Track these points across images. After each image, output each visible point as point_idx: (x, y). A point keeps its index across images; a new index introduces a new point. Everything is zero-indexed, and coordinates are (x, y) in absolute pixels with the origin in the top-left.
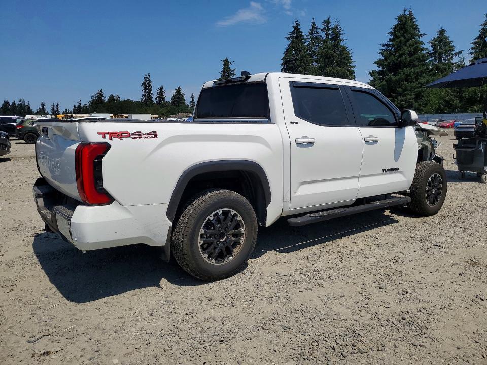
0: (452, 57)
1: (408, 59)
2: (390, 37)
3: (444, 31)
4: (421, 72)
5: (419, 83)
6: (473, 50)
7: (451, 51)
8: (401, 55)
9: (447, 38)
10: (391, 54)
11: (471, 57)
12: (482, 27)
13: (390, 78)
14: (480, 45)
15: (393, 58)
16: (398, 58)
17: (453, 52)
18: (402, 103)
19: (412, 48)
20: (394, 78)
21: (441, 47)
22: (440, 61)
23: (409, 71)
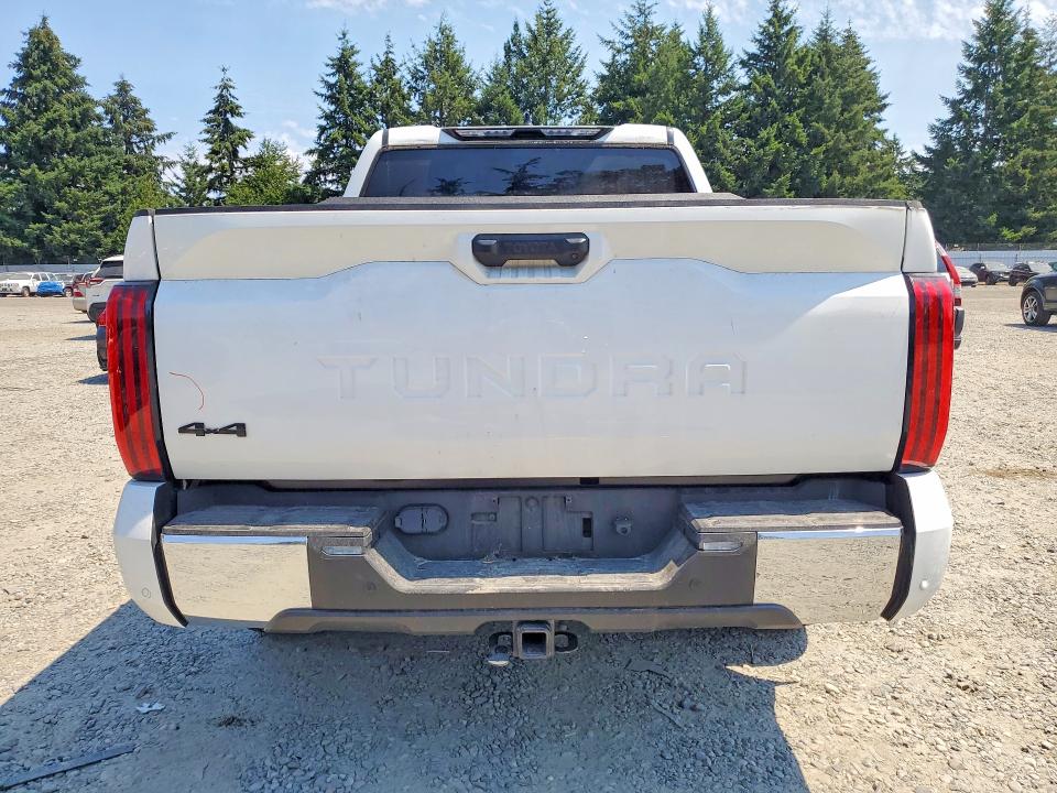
0: (153, 144)
1: (72, 136)
2: (15, 74)
3: (128, 85)
4: (107, 168)
5: (106, 193)
6: (207, 136)
7: (150, 130)
8: (51, 124)
9: (135, 101)
10: (24, 118)
11: (207, 148)
12: (218, 91)
13: (33, 176)
14: (218, 126)
15: (33, 127)
16: (46, 129)
17: (154, 134)
18: (73, 236)
19: (77, 110)
20: (41, 176)
21: (126, 119)
22: (130, 150)
23: (78, 164)
